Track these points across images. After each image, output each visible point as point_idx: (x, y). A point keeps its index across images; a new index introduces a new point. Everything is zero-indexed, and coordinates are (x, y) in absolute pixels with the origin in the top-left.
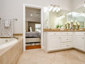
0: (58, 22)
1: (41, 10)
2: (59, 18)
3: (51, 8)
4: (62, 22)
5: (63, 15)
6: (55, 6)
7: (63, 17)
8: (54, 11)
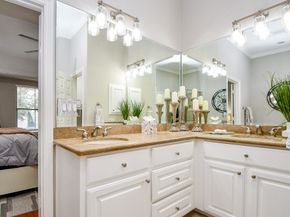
0: (123, 88)
1: (41, 17)
2: (128, 73)
3: (102, 19)
4: (139, 90)
5: (146, 64)
6: (120, 12)
7: (146, 69)
8: (111, 36)
